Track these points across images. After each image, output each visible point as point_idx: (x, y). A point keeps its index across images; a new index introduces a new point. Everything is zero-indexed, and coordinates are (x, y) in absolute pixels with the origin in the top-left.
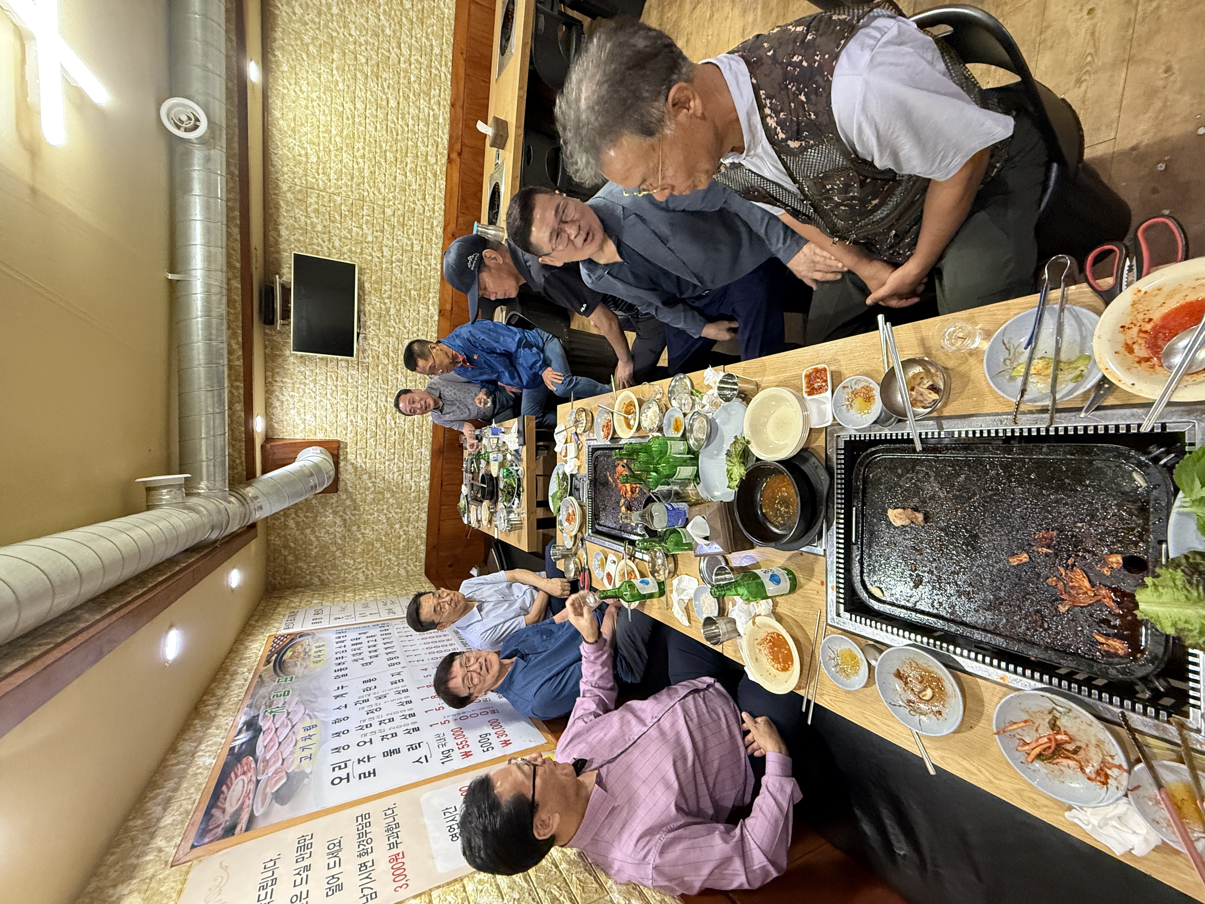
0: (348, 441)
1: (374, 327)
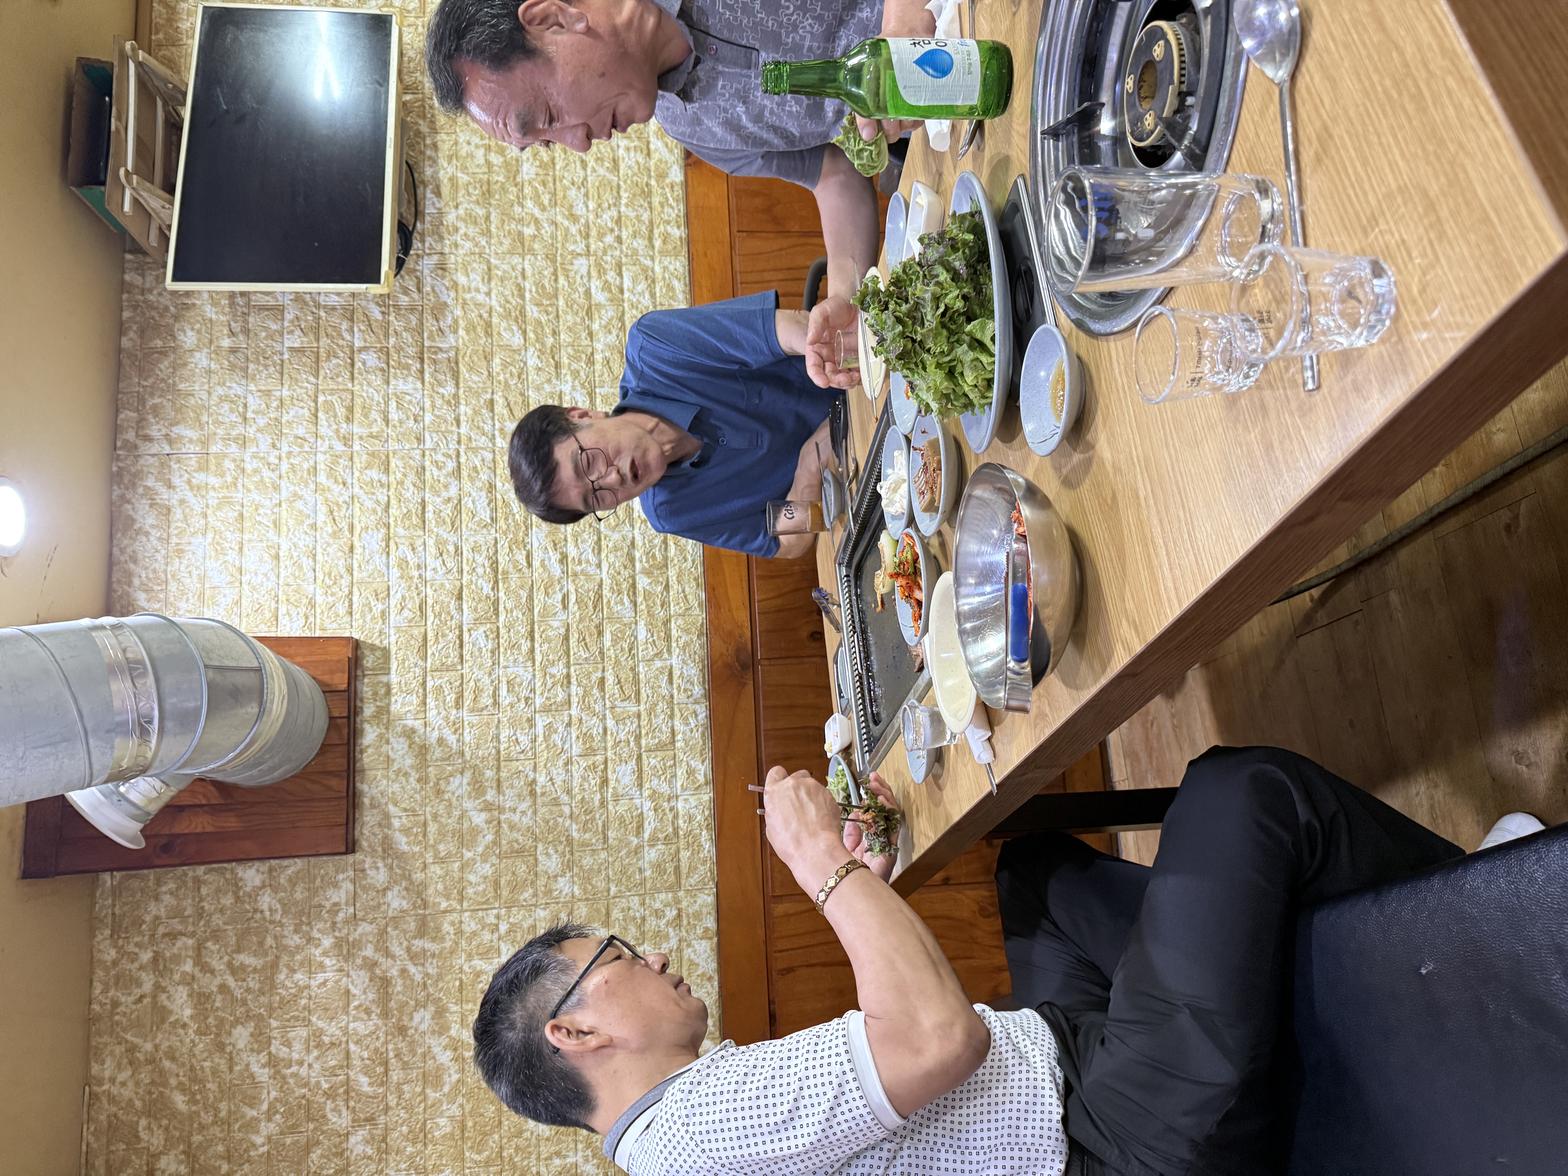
0: (392, 641)
1: (472, 231)
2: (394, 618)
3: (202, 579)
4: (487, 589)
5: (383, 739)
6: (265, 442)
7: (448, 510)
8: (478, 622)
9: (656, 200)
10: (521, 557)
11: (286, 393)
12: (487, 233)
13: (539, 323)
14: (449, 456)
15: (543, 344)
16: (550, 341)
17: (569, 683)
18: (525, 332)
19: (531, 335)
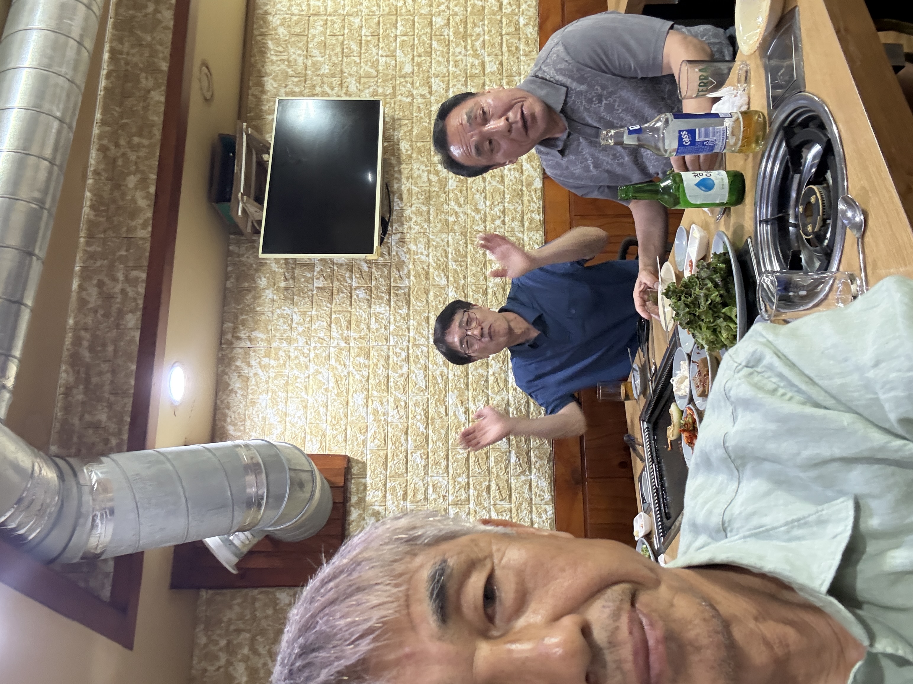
0: (368, 458)
1: (419, 220)
2: (369, 444)
3: (264, 419)
4: (422, 428)
5: (361, 518)
6: (302, 341)
7: (401, 381)
8: (416, 448)
9: (526, 199)
10: (442, 410)
11: (314, 313)
12: (428, 221)
13: (456, 271)
14: (403, 350)
15: (458, 284)
16: (462, 282)
17: (469, 488)
18: (448, 277)
19: (451, 279)
